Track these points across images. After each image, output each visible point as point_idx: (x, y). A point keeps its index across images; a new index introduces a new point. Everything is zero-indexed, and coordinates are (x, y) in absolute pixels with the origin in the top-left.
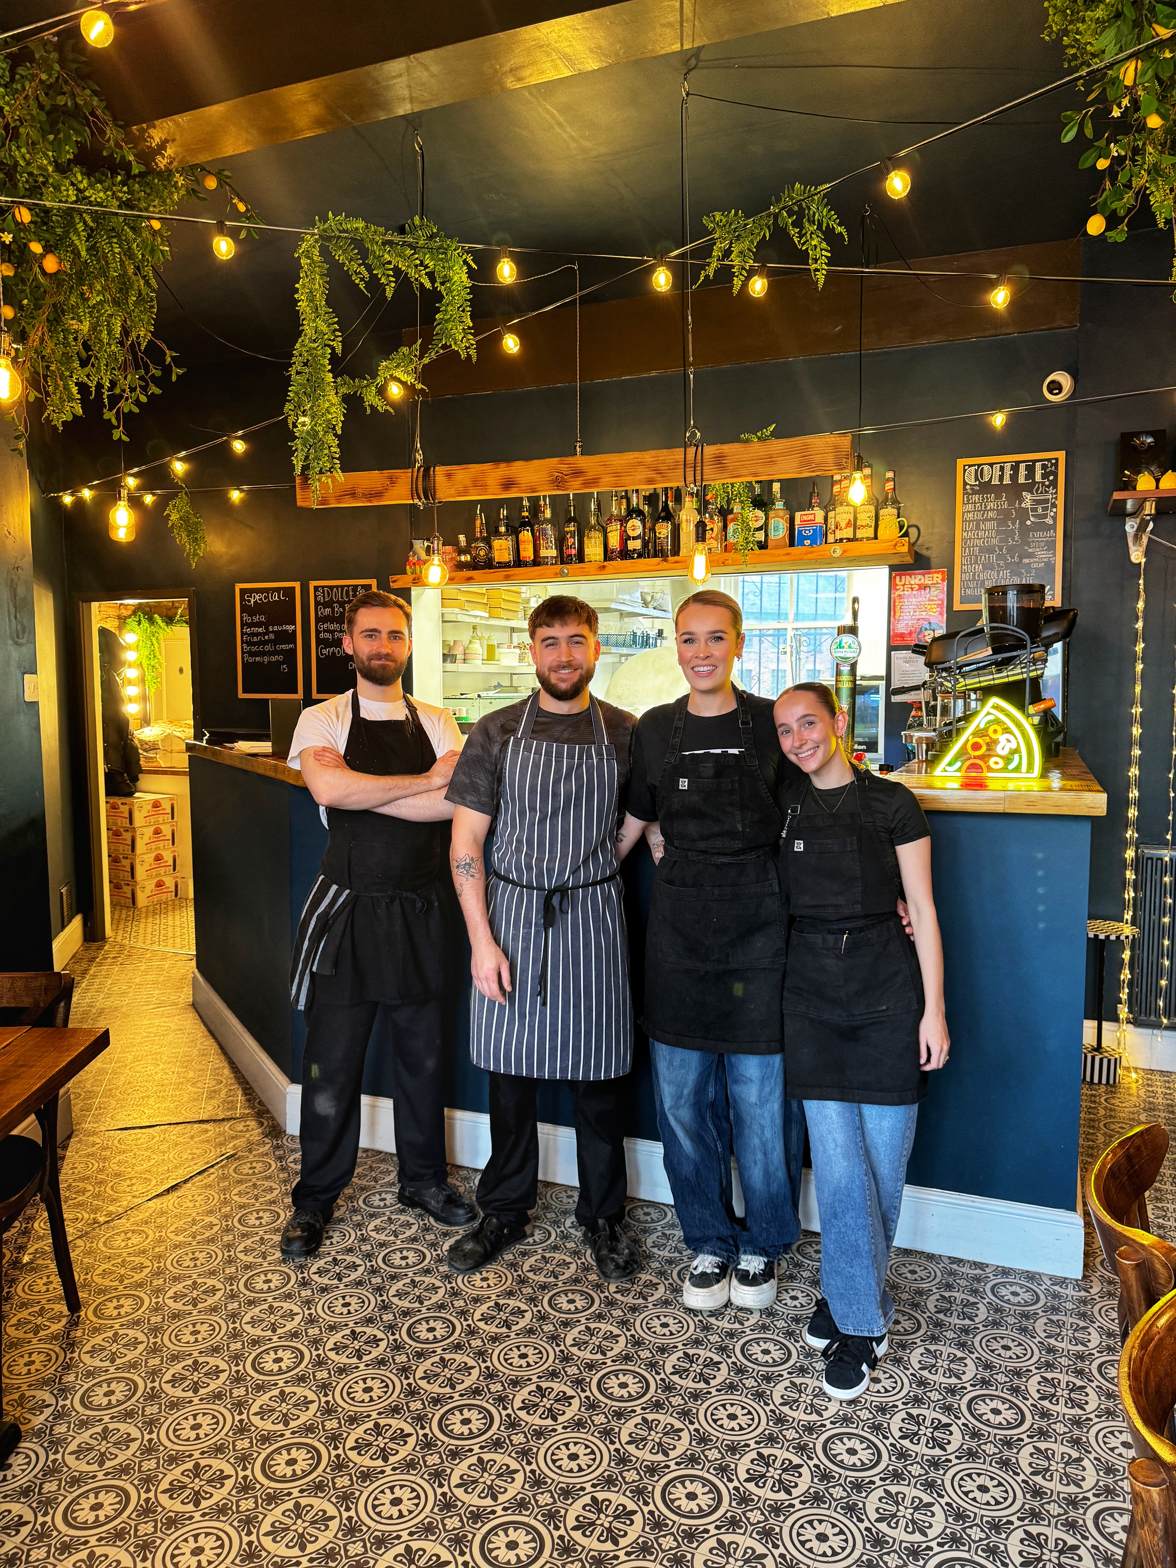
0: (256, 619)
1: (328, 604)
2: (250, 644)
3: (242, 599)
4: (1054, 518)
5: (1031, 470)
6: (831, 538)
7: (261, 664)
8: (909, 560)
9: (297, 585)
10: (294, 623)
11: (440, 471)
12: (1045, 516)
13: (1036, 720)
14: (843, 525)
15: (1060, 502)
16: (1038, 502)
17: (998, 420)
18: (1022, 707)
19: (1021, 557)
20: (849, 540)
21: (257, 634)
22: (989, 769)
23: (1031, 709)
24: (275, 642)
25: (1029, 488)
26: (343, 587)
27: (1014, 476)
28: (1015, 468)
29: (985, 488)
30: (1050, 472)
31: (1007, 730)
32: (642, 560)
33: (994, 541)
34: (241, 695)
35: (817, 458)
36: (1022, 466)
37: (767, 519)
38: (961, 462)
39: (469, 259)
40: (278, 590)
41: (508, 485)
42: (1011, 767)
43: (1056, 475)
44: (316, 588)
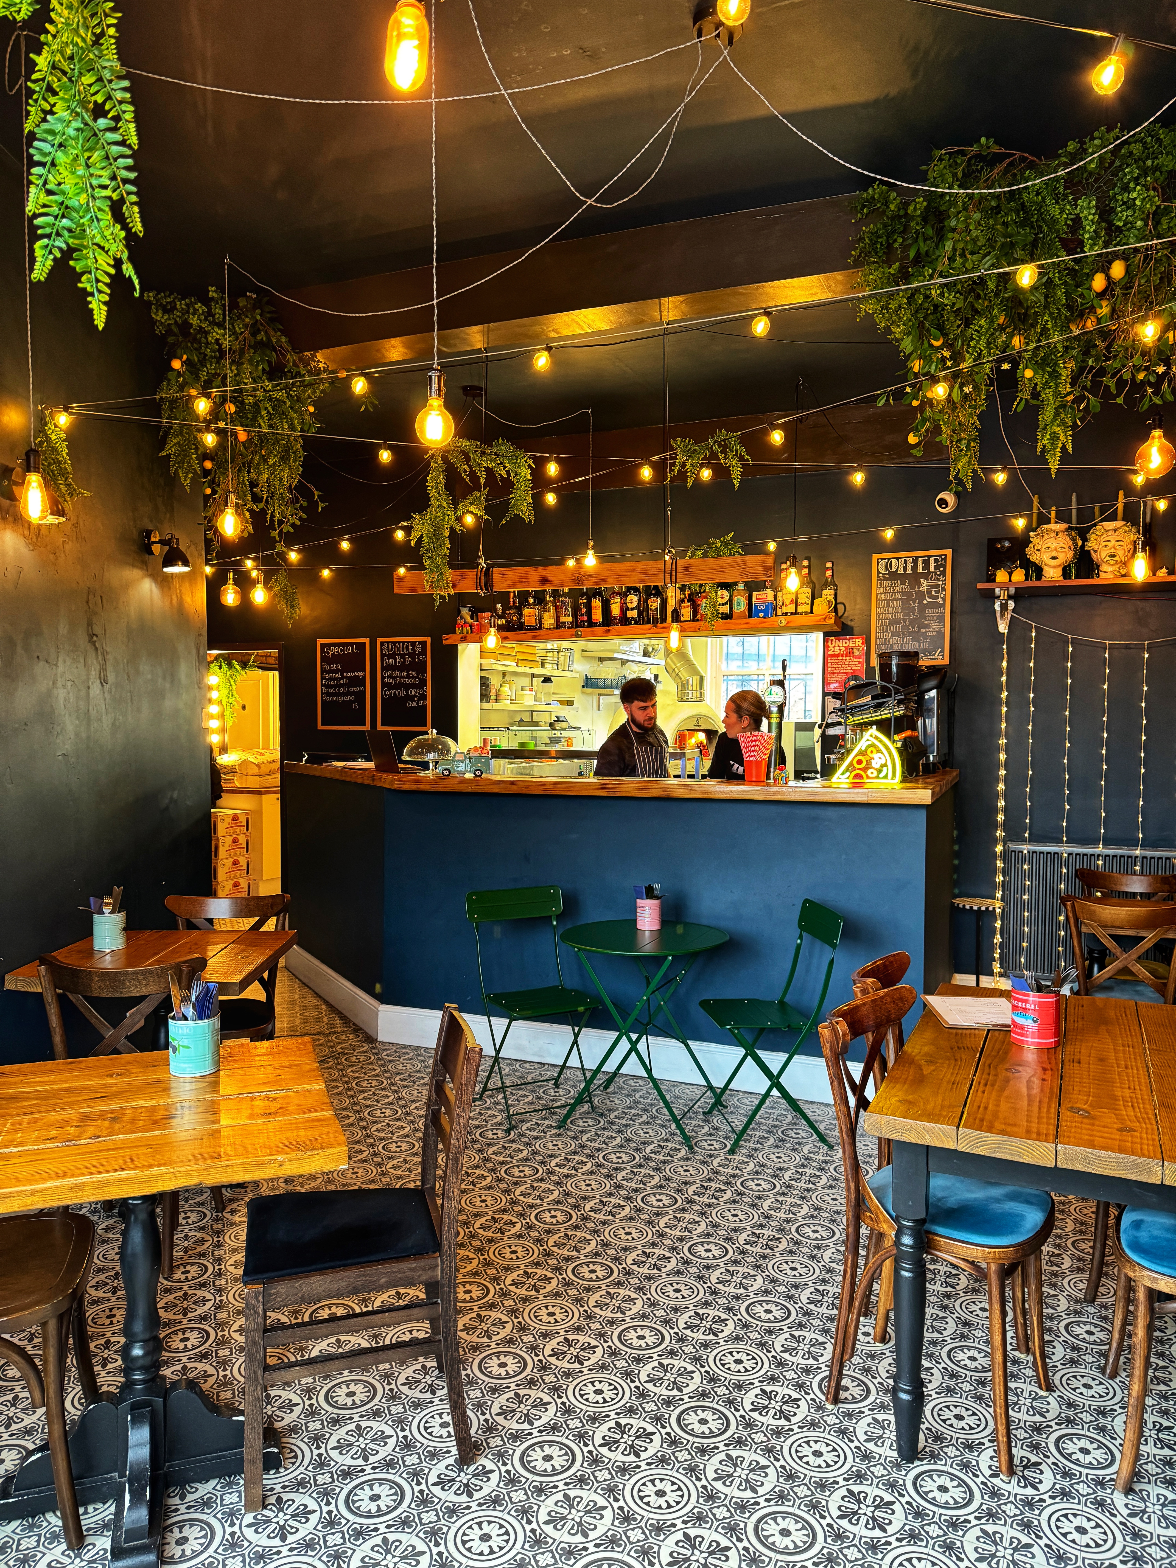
0: (333, 667)
1: (392, 656)
2: (328, 686)
3: (322, 651)
4: (944, 599)
5: (926, 563)
6: (779, 612)
7: (337, 702)
8: (836, 629)
9: (367, 641)
10: (364, 671)
11: (496, 571)
12: (937, 597)
13: (899, 745)
14: (788, 602)
15: (948, 587)
16: (932, 587)
17: (889, 534)
18: (889, 736)
19: (919, 628)
20: (792, 614)
21: (334, 679)
22: (868, 777)
23: (896, 737)
24: (348, 685)
25: (926, 576)
26: (403, 643)
27: (915, 568)
28: (915, 561)
29: (893, 576)
30: (941, 563)
31: (879, 751)
32: (638, 626)
33: (900, 616)
34: (320, 727)
35: (752, 570)
36: (920, 560)
37: (731, 596)
38: (875, 557)
39: (531, 462)
40: (351, 644)
41: (544, 581)
42: (881, 775)
43: (945, 566)
44: (382, 644)
